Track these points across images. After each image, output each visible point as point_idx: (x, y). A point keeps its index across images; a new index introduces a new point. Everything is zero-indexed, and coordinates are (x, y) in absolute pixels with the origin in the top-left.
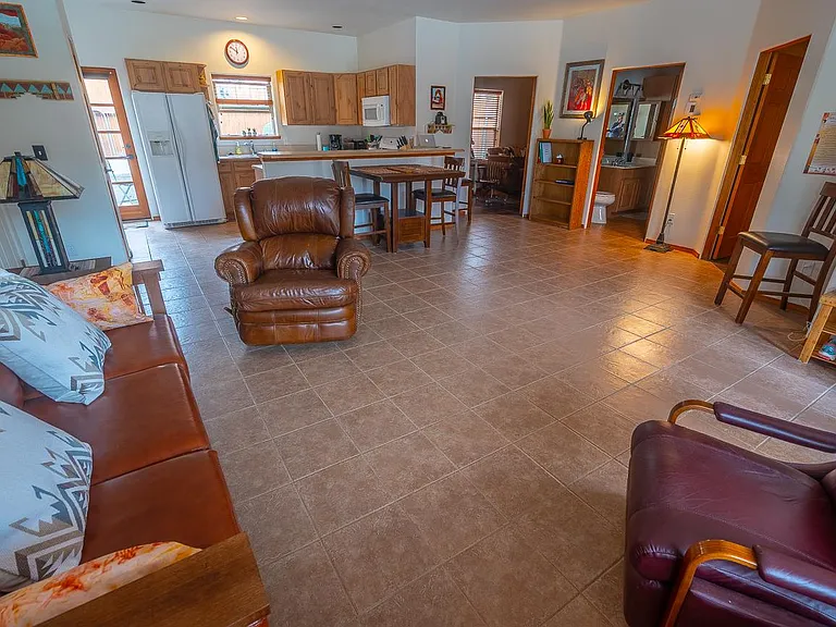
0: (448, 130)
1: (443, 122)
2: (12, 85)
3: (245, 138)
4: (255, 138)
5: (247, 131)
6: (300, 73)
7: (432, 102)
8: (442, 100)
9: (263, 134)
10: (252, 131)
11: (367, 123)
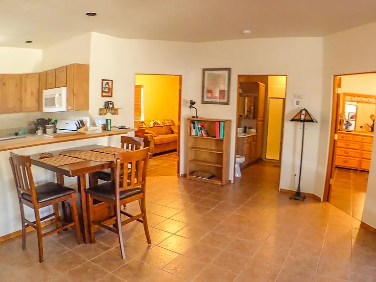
0: (115, 112)
1: (111, 106)
7: (103, 92)
8: (110, 90)
11: (46, 109)
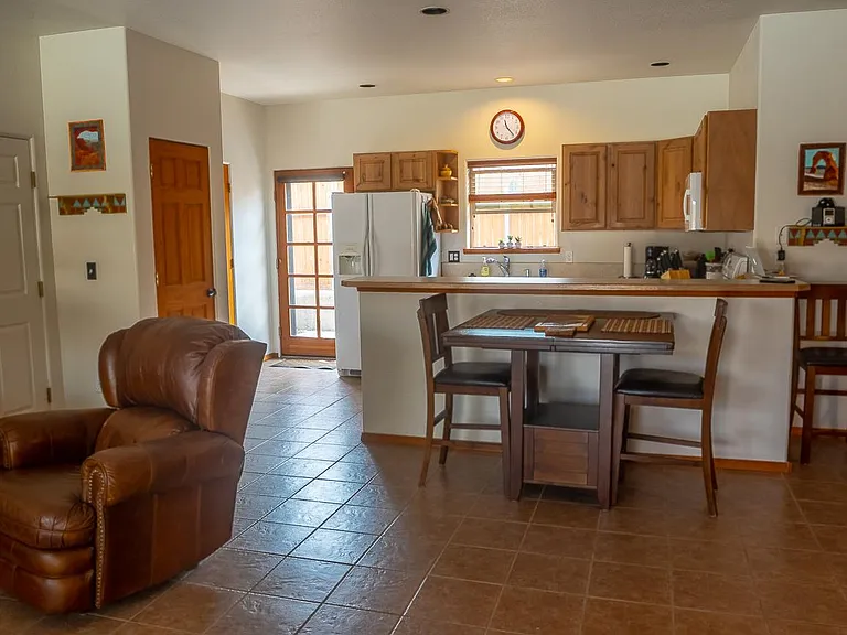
2: (81, 199)
3: (502, 251)
4: (519, 251)
5: (506, 241)
6: (594, 146)
9: (534, 245)
10: (514, 241)
